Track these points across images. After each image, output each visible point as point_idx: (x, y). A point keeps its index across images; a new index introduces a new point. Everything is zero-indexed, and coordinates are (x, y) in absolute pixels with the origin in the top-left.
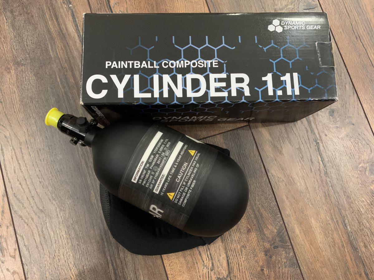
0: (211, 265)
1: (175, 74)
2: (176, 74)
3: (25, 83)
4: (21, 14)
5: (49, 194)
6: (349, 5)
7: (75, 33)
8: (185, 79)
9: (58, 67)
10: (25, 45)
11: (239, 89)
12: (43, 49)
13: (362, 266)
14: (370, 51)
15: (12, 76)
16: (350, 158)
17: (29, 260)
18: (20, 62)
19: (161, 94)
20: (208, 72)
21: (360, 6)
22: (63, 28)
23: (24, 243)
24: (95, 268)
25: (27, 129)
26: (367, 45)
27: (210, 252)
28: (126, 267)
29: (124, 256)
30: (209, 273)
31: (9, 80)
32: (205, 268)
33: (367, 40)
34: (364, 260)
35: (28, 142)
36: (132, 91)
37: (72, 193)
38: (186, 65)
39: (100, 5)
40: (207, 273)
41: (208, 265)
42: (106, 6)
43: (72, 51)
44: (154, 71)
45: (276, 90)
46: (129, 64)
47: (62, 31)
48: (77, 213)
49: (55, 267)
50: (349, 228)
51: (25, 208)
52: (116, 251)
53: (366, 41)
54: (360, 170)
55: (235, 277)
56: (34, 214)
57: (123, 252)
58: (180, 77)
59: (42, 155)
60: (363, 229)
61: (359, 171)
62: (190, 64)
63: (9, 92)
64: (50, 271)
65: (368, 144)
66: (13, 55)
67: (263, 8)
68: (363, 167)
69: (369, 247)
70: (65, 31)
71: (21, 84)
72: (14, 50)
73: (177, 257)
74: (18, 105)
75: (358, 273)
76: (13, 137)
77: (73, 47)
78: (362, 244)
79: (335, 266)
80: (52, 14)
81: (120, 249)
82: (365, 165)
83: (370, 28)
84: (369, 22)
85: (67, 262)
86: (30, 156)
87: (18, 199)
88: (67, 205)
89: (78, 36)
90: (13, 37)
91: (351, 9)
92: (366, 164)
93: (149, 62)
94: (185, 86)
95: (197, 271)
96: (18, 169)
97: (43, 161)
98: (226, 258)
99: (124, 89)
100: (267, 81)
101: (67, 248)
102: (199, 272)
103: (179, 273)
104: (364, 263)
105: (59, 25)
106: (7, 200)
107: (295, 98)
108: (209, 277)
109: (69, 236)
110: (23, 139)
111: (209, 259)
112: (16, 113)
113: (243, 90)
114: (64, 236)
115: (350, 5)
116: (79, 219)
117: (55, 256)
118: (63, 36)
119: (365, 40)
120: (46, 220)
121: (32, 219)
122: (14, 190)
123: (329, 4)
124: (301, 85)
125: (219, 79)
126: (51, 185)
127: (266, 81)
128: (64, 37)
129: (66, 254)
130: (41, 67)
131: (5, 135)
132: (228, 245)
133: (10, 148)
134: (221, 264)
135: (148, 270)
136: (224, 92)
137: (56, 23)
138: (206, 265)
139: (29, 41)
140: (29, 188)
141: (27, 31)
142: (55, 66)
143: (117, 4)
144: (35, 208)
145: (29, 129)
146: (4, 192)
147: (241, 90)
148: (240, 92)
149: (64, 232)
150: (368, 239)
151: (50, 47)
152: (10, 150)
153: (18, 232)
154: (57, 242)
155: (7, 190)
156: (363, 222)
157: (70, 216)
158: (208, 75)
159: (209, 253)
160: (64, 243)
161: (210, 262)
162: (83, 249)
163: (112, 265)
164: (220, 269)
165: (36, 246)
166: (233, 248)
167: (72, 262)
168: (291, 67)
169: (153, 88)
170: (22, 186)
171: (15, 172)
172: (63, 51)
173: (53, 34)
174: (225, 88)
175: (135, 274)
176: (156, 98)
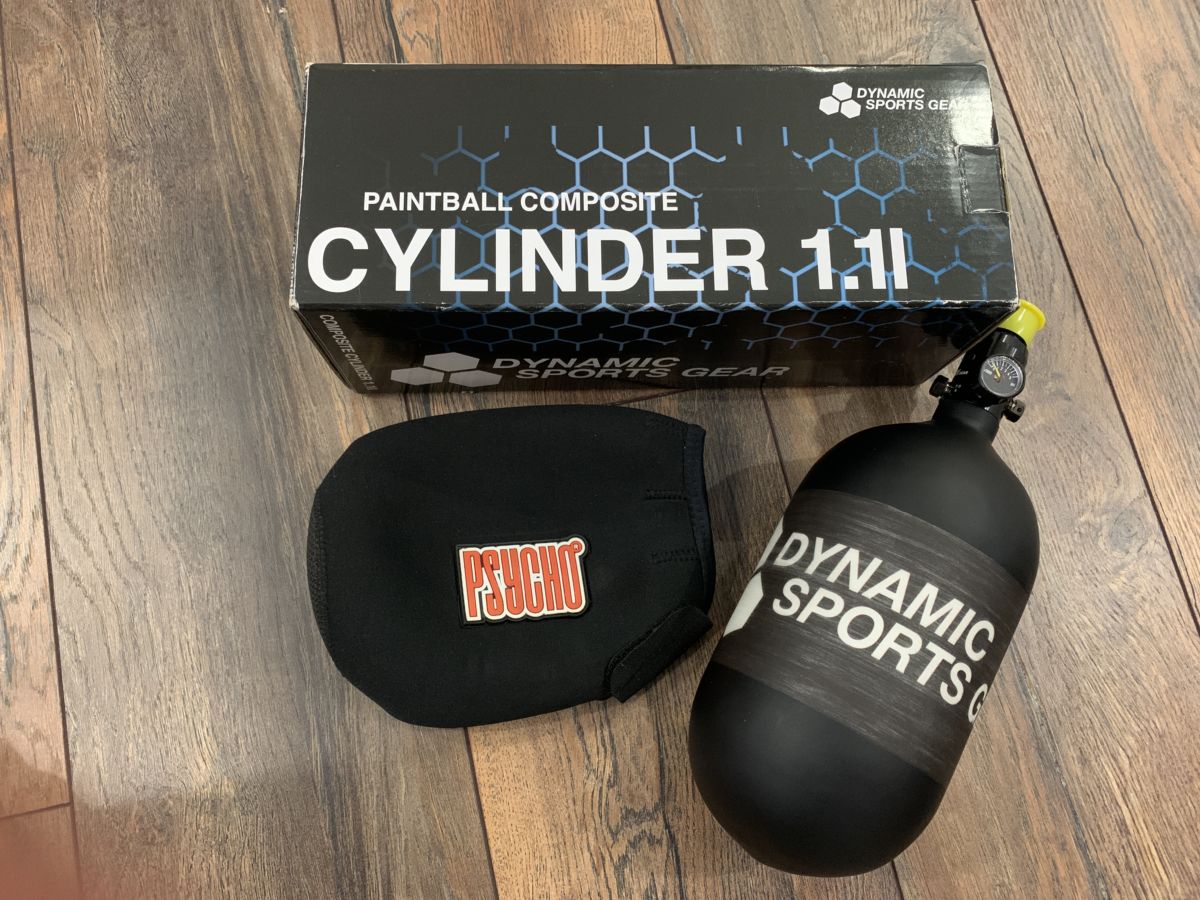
0: (609, 770)
1: (555, 229)
2: (559, 227)
3: (134, 208)
4: (144, 25)
5: (164, 520)
6: (1078, 61)
7: (288, 85)
8: (584, 242)
9: (231, 173)
10: (146, 107)
11: (735, 270)
12: (194, 120)
13: (1067, 819)
14: (1131, 195)
15: (98, 187)
16: (1052, 493)
17: (85, 703)
18: (126, 151)
19: (516, 281)
20: (650, 224)
21: (1108, 66)
22: (254, 69)
23: (76, 652)
24: (271, 745)
25: (124, 336)
26: (1125, 174)
27: (610, 732)
28: (361, 751)
29: (357, 717)
30: (604, 794)
31: (88, 199)
32: (592, 776)
33: (1126, 160)
34: (1077, 800)
35: (121, 371)
36: (436, 273)
37: (228, 524)
38: (587, 203)
39: (363, 15)
40: (596, 793)
41: (601, 769)
42: (380, 19)
43: (273, 133)
44: (497, 219)
45: (841, 274)
46: (427, 200)
47: (250, 78)
48: (237, 583)
49: (155, 731)
50: (1037, 700)
51: (90, 554)
52: (335, 703)
53: (1121, 165)
54: (1080, 533)
55: (680, 811)
56: (113, 573)
57: (355, 707)
58: (569, 236)
59: (156, 410)
60: (1078, 708)
61: (1076, 536)
62: (599, 202)
63: (86, 230)
64: (140, 740)
65: (1110, 460)
66: (110, 129)
67: (826, 52)
68: (1089, 525)
69: (1094, 763)
70: (260, 77)
71: (122, 212)
72: (112, 119)
73: (513, 735)
74: (106, 267)
75: (1056, 837)
76: (81, 352)
77: (277, 123)
78: (1073, 753)
79: (984, 810)
80: (230, 31)
81: (346, 699)
82: (1098, 519)
83: (1137, 128)
84: (1135, 113)
85: (191, 720)
86: (123, 408)
87: (74, 529)
88: (210, 557)
89: (295, 93)
90: (115, 82)
91: (1082, 72)
92: (1100, 516)
93: (484, 195)
94: (585, 260)
95: (568, 783)
96: (84, 444)
97: (156, 426)
98: (656, 753)
99: (414, 268)
100: (815, 249)
101: (195, 679)
102: (573, 786)
103: (513, 785)
104: (1076, 809)
105: (244, 58)
106: (42, 526)
107: (895, 299)
108: (600, 805)
109: (204, 645)
110: (107, 362)
111: (606, 752)
112: (99, 288)
113: (746, 275)
114: (192, 644)
115: (1081, 60)
116: (239, 598)
117: (158, 698)
118: (253, 89)
119: (1119, 161)
120: (145, 595)
121: (107, 586)
122: (65, 500)
123: (1018, 55)
124: (912, 262)
125: (679, 243)
126: (171, 497)
127: (813, 251)
128: (257, 93)
129: (190, 696)
130: (184, 168)
131: (59, 346)
132: (665, 715)
133: (70, 384)
134: (642, 769)
135: (423, 767)
136: (695, 278)
137: (236, 52)
138: (595, 767)
139: (157, 96)
140: (107, 499)
141: (156, 69)
142: (222, 170)
143: (413, 16)
144: (119, 555)
145: (129, 336)
146: (38, 503)
147: (741, 273)
148: (738, 278)
149: (194, 632)
150: (1092, 738)
151: (213, 118)
152: (69, 388)
153: (63, 619)
154: (169, 660)
155: (48, 499)
156: (1081, 685)
157: (214, 589)
158: (650, 231)
159: (606, 733)
160: (188, 664)
161: (609, 762)
162: (242, 686)
163: (321, 741)
164: (635, 784)
165: (107, 667)
166: (681, 725)
167: (206, 723)
168: (883, 212)
169: (494, 265)
170: (88, 491)
171: (74, 452)
172: (248, 132)
173: (225, 84)
174: (697, 268)
175: (385, 773)
176: (503, 293)
